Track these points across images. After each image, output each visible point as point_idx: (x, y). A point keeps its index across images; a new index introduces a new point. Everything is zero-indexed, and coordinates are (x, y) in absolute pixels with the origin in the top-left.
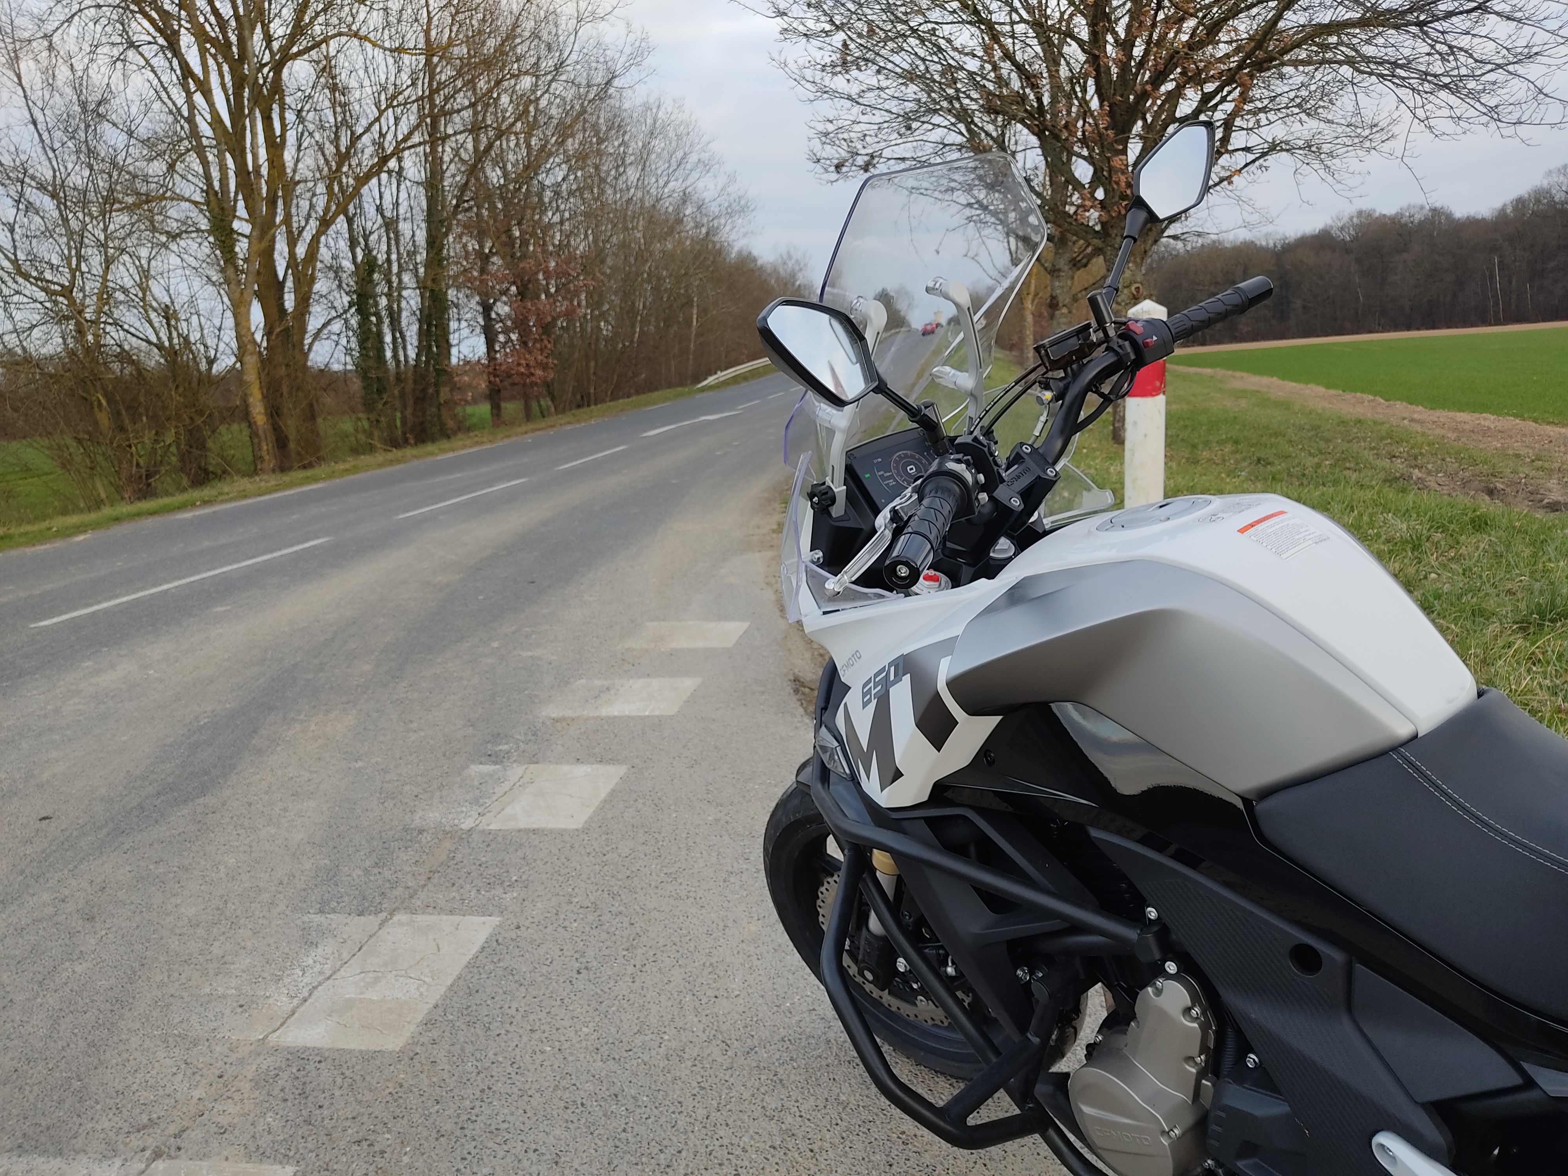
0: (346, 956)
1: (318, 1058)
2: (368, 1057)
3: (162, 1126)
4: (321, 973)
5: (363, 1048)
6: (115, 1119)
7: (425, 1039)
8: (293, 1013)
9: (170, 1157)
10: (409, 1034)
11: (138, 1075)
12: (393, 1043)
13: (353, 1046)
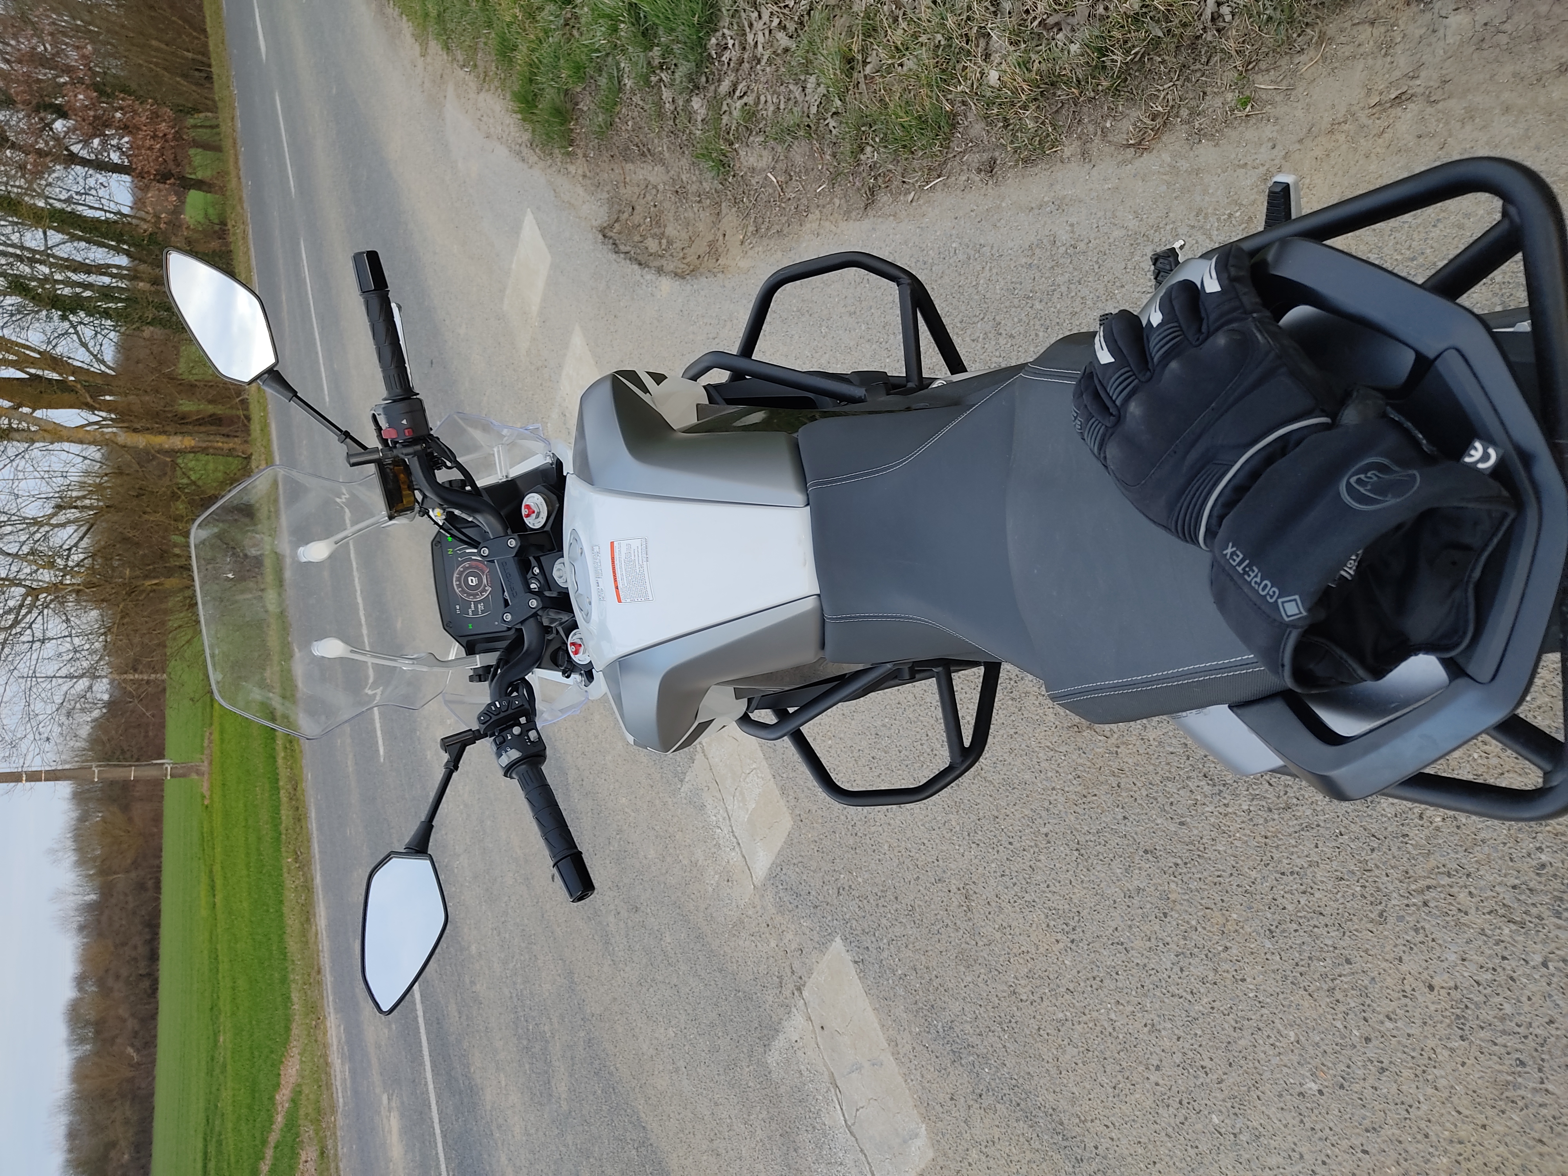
0: (718, 795)
1: (779, 869)
2: (790, 842)
3: (784, 974)
4: (724, 819)
5: (783, 840)
6: (769, 992)
7: (793, 802)
8: (744, 857)
9: (804, 985)
10: (785, 809)
11: (749, 963)
12: (787, 823)
13: (780, 845)
